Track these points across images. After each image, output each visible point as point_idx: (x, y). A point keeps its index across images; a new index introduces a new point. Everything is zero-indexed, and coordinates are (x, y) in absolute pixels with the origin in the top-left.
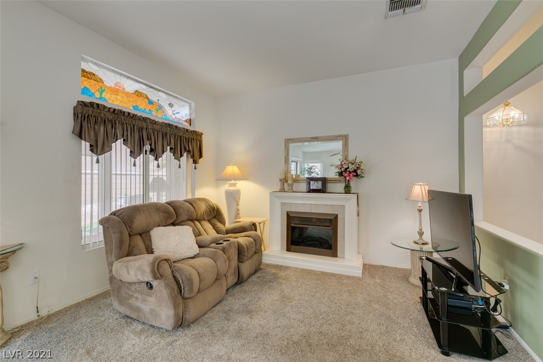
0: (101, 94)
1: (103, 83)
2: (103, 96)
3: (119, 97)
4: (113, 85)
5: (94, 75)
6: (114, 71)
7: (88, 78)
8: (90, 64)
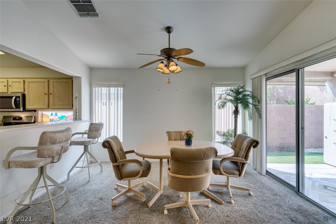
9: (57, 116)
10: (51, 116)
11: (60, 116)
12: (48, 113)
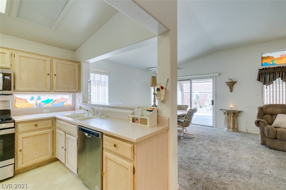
0: (273, 62)
1: (273, 58)
2: (274, 63)
3: (283, 60)
4: (279, 56)
5: (269, 57)
6: (279, 51)
7: (266, 59)
8: (267, 54)
9: (41, 99)
10: (30, 100)
11: (44, 100)
12: (27, 97)
